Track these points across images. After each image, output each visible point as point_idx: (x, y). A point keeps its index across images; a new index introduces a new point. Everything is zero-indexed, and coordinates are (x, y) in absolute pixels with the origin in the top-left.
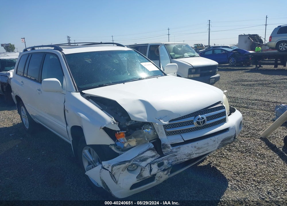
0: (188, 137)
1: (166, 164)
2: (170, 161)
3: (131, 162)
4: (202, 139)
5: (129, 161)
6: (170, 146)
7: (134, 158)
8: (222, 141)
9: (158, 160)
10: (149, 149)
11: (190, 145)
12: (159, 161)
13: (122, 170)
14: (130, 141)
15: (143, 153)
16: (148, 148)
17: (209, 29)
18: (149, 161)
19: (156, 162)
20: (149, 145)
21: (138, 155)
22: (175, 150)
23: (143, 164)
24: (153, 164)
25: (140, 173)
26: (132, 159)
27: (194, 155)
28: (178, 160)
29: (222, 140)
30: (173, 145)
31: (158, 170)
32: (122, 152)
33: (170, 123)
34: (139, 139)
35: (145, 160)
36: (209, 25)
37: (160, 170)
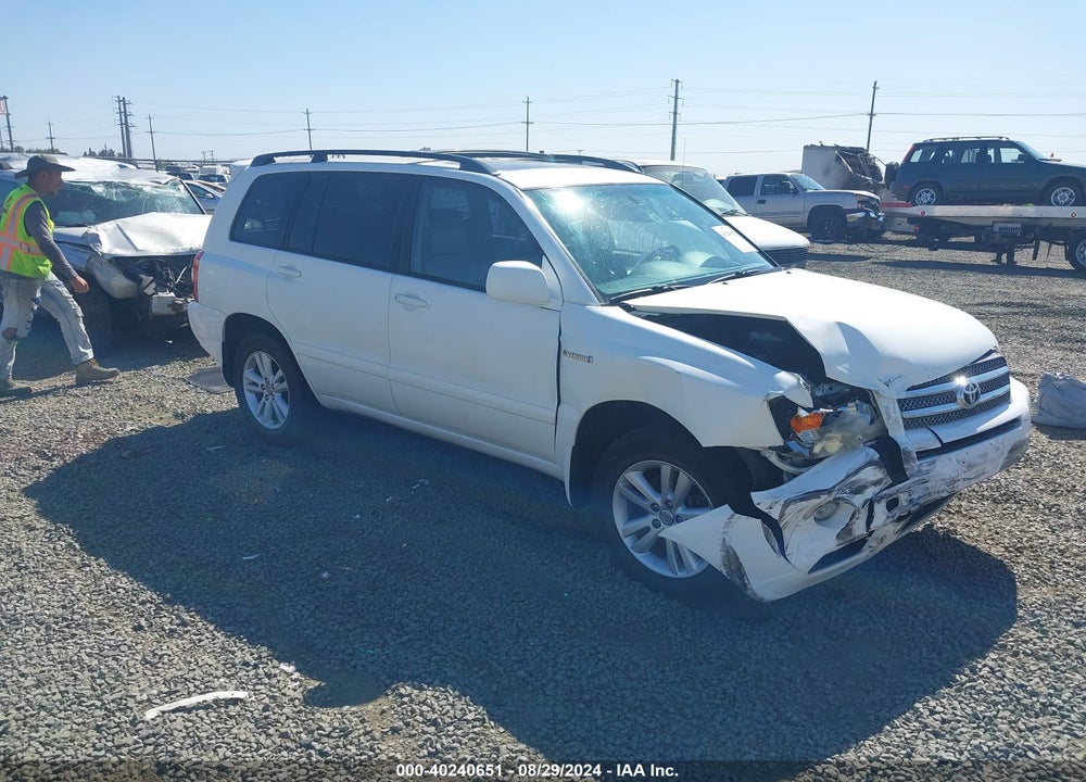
0: (950, 433)
1: (905, 503)
2: (915, 496)
3: (834, 494)
4: (978, 442)
5: (829, 491)
6: (915, 455)
7: (838, 484)
8: (1010, 452)
9: (887, 492)
10: (870, 463)
11: (953, 455)
12: (890, 495)
13: (805, 518)
14: (829, 439)
15: (857, 472)
16: (867, 461)
17: (675, 113)
18: (869, 493)
19: (882, 498)
20: (867, 454)
21: (847, 477)
22: (925, 468)
23: (858, 500)
24: (878, 502)
25: (847, 525)
26: (834, 487)
27: (959, 483)
28: (929, 494)
29: (1009, 448)
30: (922, 455)
31: (888, 518)
32: (800, 470)
33: (909, 396)
34: (847, 435)
35: (859, 490)
36: (676, 98)
37: (890, 520)
